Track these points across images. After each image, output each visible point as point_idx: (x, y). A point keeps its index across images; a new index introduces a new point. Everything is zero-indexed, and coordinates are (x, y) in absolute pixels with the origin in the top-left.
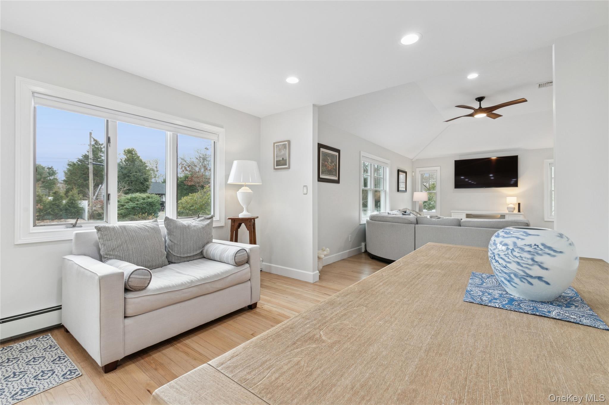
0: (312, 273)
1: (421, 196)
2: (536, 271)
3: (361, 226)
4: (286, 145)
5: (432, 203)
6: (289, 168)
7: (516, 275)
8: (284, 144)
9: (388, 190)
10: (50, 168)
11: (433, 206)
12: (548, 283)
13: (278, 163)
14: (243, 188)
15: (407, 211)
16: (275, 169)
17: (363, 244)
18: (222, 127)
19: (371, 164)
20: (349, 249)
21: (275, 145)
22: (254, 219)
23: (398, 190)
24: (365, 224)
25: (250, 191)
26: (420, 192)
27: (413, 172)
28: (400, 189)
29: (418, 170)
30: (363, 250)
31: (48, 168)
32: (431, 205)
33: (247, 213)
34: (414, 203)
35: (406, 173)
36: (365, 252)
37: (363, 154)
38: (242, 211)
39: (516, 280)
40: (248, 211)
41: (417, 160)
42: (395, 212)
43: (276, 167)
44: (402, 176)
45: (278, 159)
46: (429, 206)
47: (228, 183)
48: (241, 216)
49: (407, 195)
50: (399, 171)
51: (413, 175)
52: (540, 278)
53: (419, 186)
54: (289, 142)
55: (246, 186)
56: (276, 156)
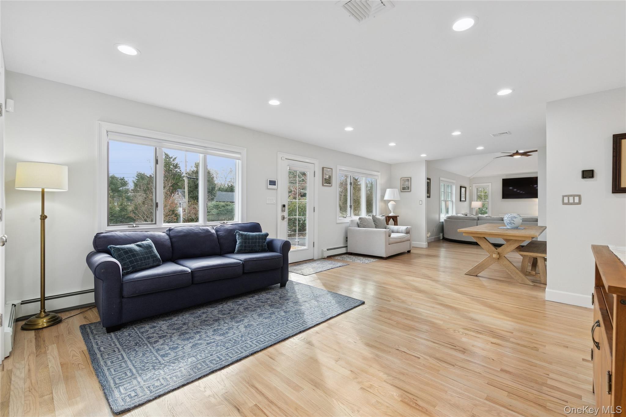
0: (425, 243)
1: (477, 204)
2: (512, 222)
3: (440, 223)
4: (409, 180)
5: (484, 209)
6: (410, 191)
7: (509, 223)
8: (407, 179)
9: (454, 200)
10: (122, 179)
11: (485, 212)
12: (515, 224)
13: (404, 189)
14: (391, 202)
15: (468, 215)
16: (401, 191)
17: (441, 234)
18: (379, 172)
19: (444, 185)
20: (434, 236)
21: (402, 179)
22: (397, 216)
23: (461, 201)
24: (443, 222)
25: (395, 203)
26: (476, 201)
27: (470, 187)
28: (462, 199)
29: (474, 185)
30: (441, 238)
31: (120, 179)
32: (483, 211)
33: (393, 214)
34: (471, 209)
35: (466, 188)
36: (442, 239)
37: (441, 179)
38: (391, 213)
39: (509, 224)
40: (393, 213)
41: (473, 178)
42: (459, 215)
43: (402, 191)
44: (463, 190)
45: (403, 187)
46: (481, 212)
47: (384, 199)
48: (390, 215)
49: (466, 204)
50: (461, 187)
51: (471, 189)
52: (513, 223)
53: (475, 197)
54: (411, 178)
55: (393, 200)
56: (403, 185)
